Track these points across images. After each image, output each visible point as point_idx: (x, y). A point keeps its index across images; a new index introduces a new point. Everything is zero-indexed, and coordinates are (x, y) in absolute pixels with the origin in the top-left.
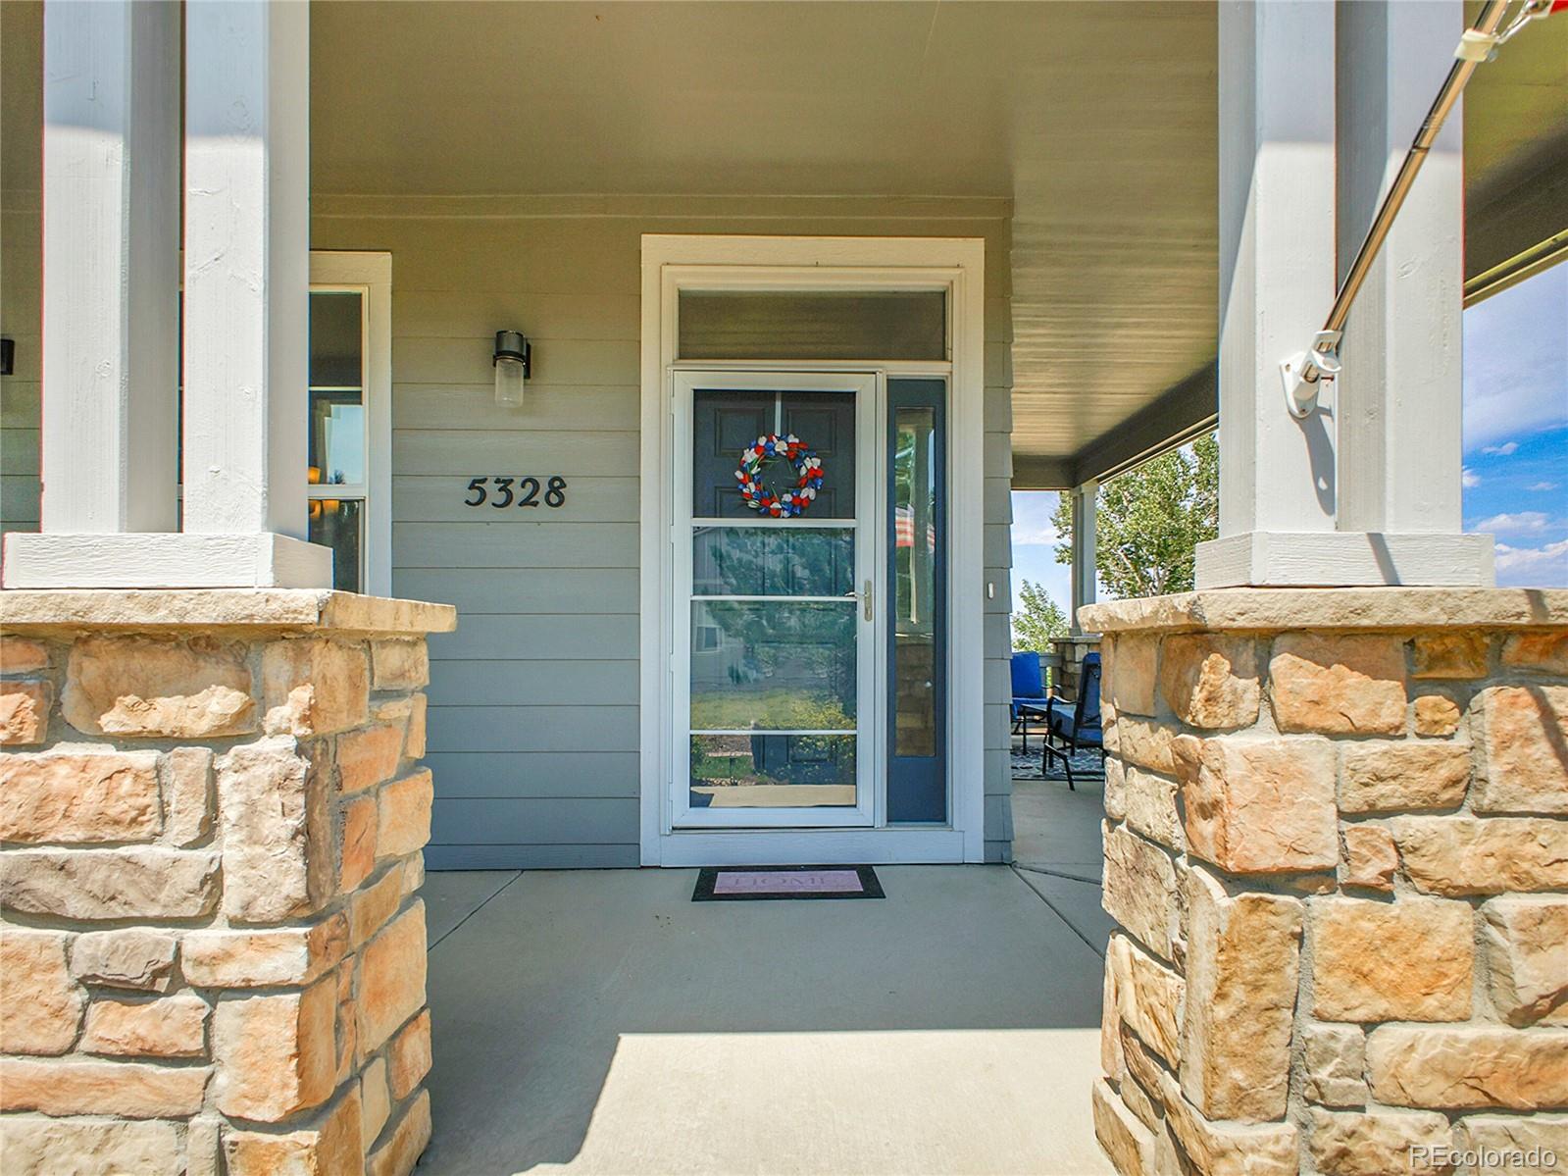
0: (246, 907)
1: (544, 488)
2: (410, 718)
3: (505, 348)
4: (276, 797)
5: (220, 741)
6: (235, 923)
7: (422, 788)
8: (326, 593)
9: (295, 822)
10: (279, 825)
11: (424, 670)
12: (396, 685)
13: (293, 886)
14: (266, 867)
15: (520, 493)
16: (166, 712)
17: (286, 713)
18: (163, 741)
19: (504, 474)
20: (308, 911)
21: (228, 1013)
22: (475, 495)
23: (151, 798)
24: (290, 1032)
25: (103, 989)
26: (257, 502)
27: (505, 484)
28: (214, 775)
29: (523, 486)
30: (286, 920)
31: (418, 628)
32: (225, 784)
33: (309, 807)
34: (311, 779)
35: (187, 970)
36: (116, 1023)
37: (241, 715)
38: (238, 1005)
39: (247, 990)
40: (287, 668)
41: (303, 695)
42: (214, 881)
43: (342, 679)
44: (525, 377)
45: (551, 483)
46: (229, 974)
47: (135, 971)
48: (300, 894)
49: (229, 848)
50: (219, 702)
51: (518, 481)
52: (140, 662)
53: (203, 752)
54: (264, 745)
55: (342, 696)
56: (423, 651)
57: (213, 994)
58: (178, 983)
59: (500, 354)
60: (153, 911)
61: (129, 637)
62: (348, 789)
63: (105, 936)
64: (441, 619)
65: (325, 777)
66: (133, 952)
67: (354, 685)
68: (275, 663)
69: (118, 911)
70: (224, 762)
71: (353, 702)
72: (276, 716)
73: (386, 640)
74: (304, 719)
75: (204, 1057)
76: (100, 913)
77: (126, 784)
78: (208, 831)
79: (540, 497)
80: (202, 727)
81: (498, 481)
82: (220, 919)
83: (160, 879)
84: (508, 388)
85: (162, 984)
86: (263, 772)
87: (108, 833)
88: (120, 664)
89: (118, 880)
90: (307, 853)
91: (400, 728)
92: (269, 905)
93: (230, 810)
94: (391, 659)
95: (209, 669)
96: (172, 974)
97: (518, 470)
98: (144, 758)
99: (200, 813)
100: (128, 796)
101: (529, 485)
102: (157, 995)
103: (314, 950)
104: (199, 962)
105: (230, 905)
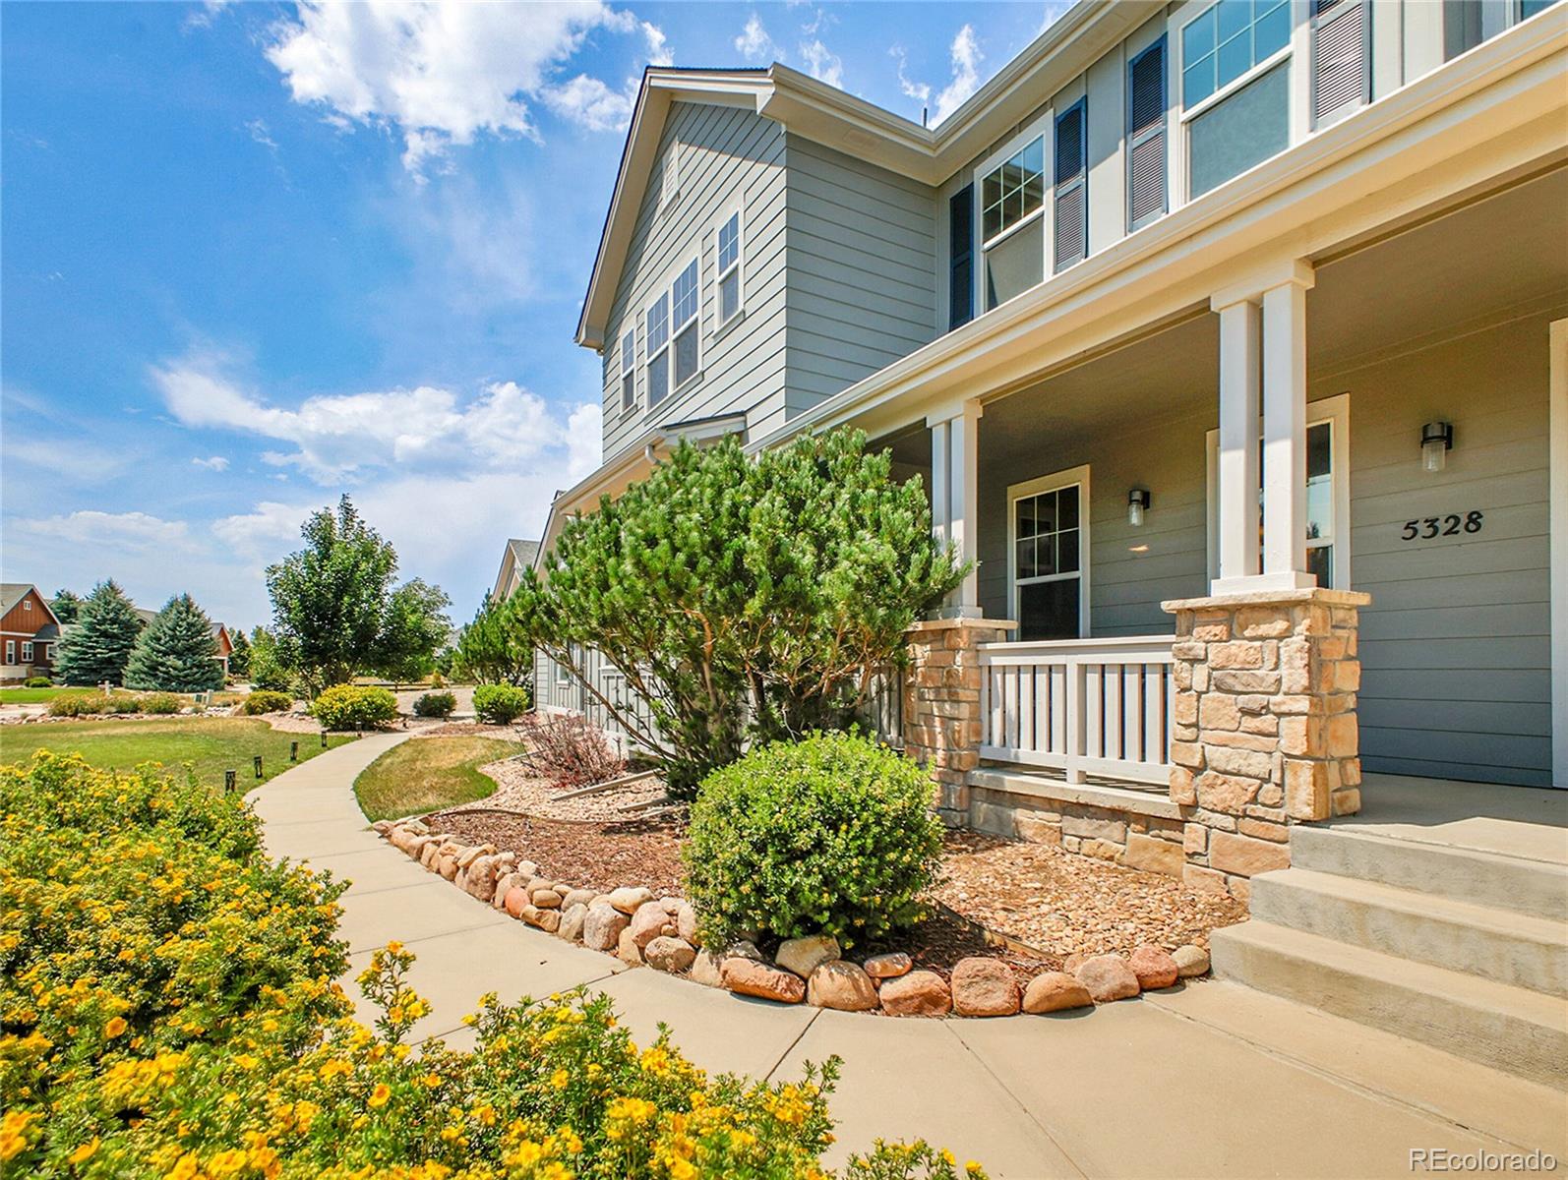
0: (1290, 688)
1: (1464, 520)
2: (1348, 638)
3: (1430, 435)
4: (1299, 654)
5: (1280, 638)
6: (1285, 694)
7: (1355, 668)
8: (1316, 588)
9: (1305, 662)
10: (1300, 661)
11: (1355, 619)
12: (1342, 624)
13: (1305, 682)
14: (1295, 676)
15: (1443, 527)
16: (1264, 629)
17: (1301, 628)
18: (1263, 638)
19: (1431, 516)
20: (1308, 691)
21: (1284, 721)
22: (1410, 532)
23: (1259, 656)
24: (1304, 728)
25: (1246, 712)
26: (1289, 561)
27: (1432, 523)
28: (1278, 648)
29: (1447, 521)
30: (1302, 693)
31: (1350, 602)
32: (1282, 651)
33: (1310, 658)
34: (1310, 649)
35: (1271, 706)
36: (1250, 723)
37: (1287, 630)
38: (1288, 718)
39: (1289, 714)
40: (1302, 614)
41: (1307, 622)
42: (1279, 681)
43: (1320, 619)
44: (1447, 449)
45: (1470, 516)
46: (1284, 709)
47: (1256, 707)
48: (1307, 684)
49: (1283, 671)
50: (1280, 625)
51: (1442, 519)
52: (1256, 615)
53: (1275, 641)
54: (1294, 638)
55: (1320, 624)
56: (1354, 613)
57: (1279, 715)
58: (1269, 712)
59: (1426, 440)
60: (1260, 689)
61: (1253, 607)
62: (1323, 657)
63: (1247, 697)
64: (1363, 599)
65: (1314, 650)
66: (1255, 701)
67: (1325, 621)
68: (1298, 612)
69: (1250, 689)
70: (1281, 644)
71: (1324, 628)
72: (1298, 629)
73: (1337, 606)
74: (1307, 630)
75: (1276, 735)
76: (1245, 690)
77: (1252, 651)
78: (1276, 667)
79: (1461, 527)
80: (1274, 634)
81: (1426, 521)
82: (1281, 693)
83: (1263, 680)
84: (1433, 461)
85: (1263, 711)
86: (1294, 647)
87: (1247, 666)
88: (1249, 615)
89: (1250, 680)
90: (1309, 672)
91: (1344, 641)
92: (1297, 688)
93: (1284, 658)
94: (1340, 614)
95: (1277, 616)
96: (1266, 708)
97: (1441, 512)
98: (1257, 644)
99: (1274, 660)
100: (1252, 655)
101: (1452, 521)
102: (1261, 715)
103: (1312, 704)
104: (1275, 704)
105: (1284, 688)
